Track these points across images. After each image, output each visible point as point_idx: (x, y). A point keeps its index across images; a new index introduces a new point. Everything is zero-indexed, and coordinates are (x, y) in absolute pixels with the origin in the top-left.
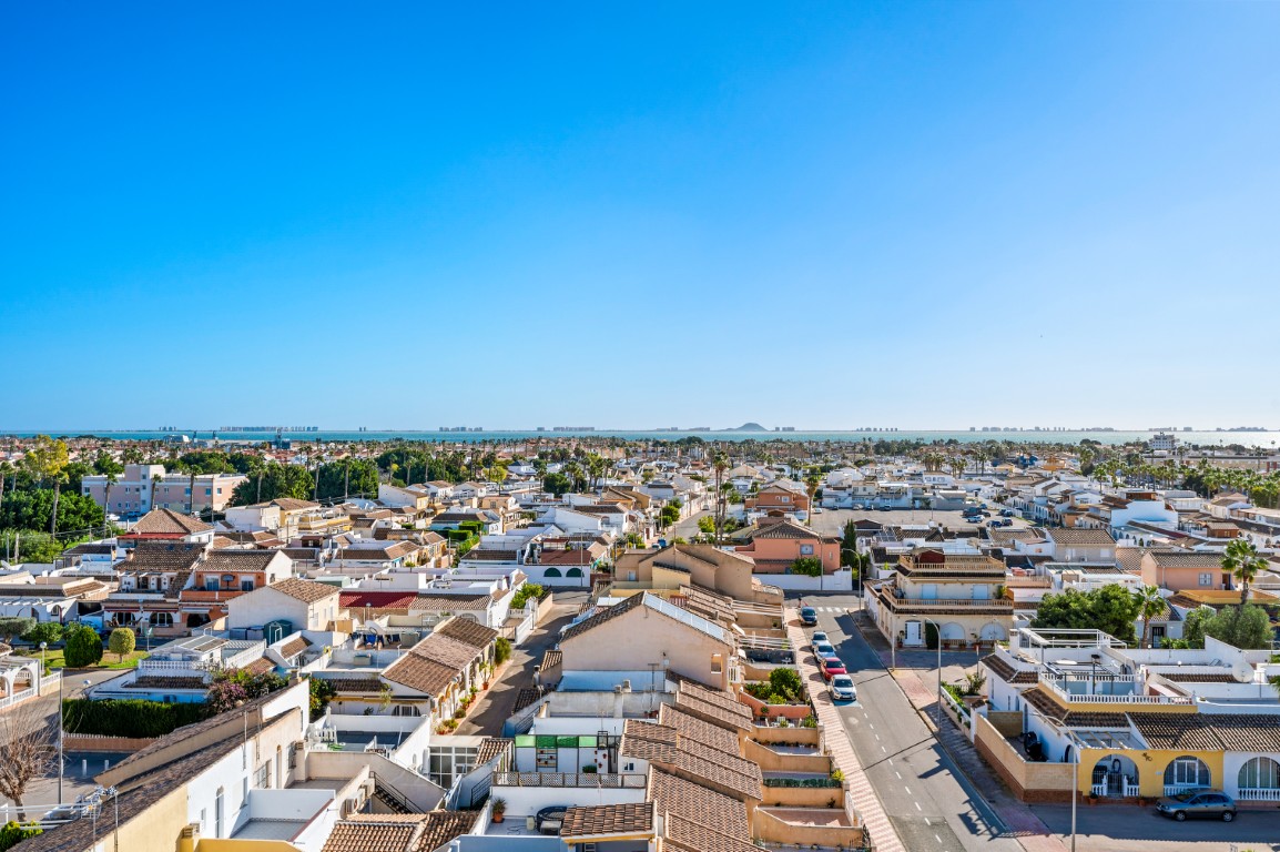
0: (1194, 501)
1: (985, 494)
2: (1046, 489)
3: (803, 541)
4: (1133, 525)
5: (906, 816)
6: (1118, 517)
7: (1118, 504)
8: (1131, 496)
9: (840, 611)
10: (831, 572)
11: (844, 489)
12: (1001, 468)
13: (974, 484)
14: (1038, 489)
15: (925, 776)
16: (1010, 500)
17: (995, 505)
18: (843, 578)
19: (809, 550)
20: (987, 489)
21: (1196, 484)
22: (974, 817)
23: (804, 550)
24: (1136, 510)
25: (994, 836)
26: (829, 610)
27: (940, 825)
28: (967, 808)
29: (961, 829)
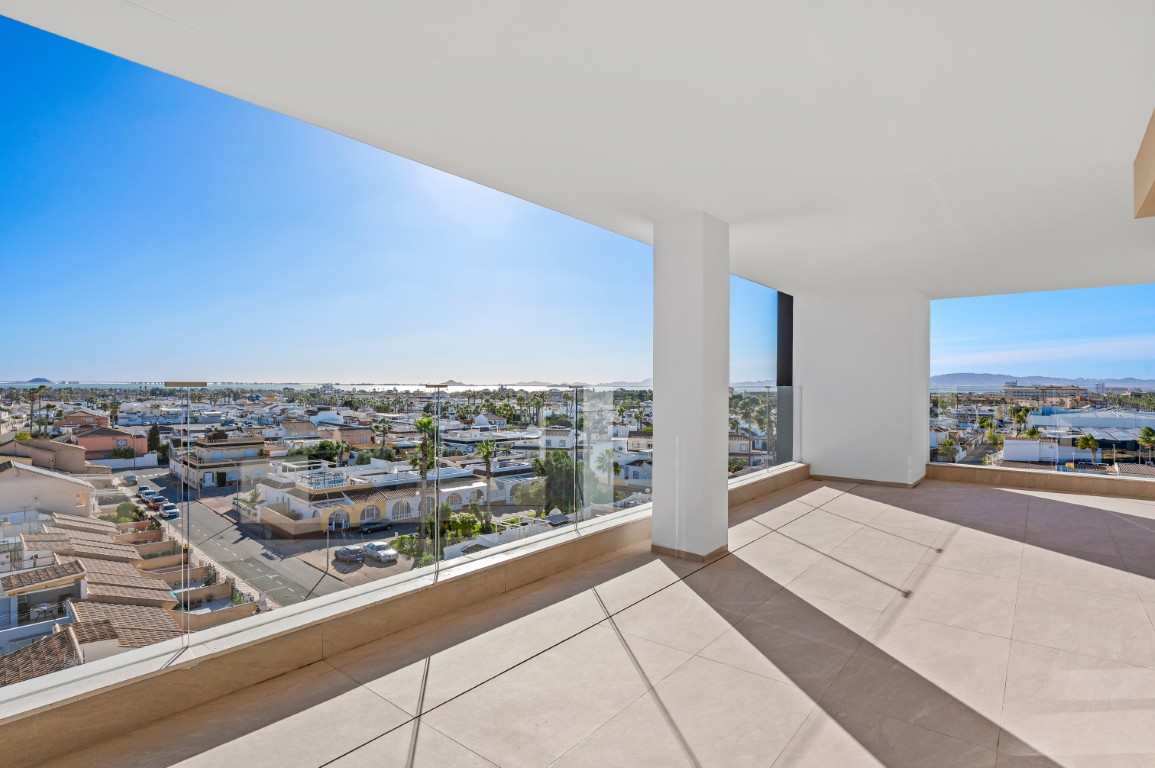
0: (349, 412)
1: (233, 414)
2: (271, 409)
3: (118, 438)
4: (321, 423)
5: (229, 560)
6: (313, 419)
7: (313, 413)
8: (320, 409)
9: (151, 476)
10: (142, 455)
11: (135, 413)
12: (238, 401)
13: (225, 409)
14: (267, 409)
15: (236, 542)
16: (249, 416)
17: (239, 419)
18: (152, 458)
19: (124, 443)
20: (234, 412)
21: (348, 404)
22: (269, 553)
23: (119, 443)
24: (322, 416)
25: (283, 559)
26: (144, 476)
27: (251, 560)
28: (265, 551)
29: (264, 560)
